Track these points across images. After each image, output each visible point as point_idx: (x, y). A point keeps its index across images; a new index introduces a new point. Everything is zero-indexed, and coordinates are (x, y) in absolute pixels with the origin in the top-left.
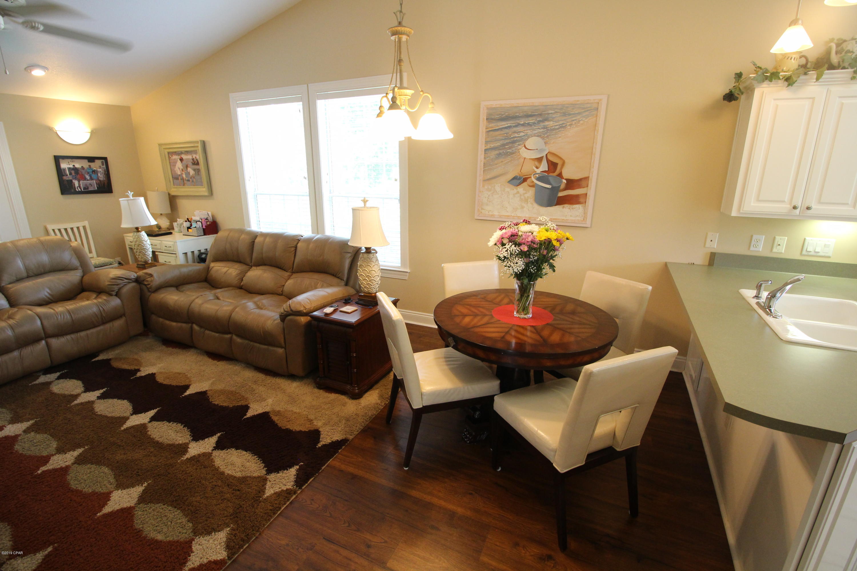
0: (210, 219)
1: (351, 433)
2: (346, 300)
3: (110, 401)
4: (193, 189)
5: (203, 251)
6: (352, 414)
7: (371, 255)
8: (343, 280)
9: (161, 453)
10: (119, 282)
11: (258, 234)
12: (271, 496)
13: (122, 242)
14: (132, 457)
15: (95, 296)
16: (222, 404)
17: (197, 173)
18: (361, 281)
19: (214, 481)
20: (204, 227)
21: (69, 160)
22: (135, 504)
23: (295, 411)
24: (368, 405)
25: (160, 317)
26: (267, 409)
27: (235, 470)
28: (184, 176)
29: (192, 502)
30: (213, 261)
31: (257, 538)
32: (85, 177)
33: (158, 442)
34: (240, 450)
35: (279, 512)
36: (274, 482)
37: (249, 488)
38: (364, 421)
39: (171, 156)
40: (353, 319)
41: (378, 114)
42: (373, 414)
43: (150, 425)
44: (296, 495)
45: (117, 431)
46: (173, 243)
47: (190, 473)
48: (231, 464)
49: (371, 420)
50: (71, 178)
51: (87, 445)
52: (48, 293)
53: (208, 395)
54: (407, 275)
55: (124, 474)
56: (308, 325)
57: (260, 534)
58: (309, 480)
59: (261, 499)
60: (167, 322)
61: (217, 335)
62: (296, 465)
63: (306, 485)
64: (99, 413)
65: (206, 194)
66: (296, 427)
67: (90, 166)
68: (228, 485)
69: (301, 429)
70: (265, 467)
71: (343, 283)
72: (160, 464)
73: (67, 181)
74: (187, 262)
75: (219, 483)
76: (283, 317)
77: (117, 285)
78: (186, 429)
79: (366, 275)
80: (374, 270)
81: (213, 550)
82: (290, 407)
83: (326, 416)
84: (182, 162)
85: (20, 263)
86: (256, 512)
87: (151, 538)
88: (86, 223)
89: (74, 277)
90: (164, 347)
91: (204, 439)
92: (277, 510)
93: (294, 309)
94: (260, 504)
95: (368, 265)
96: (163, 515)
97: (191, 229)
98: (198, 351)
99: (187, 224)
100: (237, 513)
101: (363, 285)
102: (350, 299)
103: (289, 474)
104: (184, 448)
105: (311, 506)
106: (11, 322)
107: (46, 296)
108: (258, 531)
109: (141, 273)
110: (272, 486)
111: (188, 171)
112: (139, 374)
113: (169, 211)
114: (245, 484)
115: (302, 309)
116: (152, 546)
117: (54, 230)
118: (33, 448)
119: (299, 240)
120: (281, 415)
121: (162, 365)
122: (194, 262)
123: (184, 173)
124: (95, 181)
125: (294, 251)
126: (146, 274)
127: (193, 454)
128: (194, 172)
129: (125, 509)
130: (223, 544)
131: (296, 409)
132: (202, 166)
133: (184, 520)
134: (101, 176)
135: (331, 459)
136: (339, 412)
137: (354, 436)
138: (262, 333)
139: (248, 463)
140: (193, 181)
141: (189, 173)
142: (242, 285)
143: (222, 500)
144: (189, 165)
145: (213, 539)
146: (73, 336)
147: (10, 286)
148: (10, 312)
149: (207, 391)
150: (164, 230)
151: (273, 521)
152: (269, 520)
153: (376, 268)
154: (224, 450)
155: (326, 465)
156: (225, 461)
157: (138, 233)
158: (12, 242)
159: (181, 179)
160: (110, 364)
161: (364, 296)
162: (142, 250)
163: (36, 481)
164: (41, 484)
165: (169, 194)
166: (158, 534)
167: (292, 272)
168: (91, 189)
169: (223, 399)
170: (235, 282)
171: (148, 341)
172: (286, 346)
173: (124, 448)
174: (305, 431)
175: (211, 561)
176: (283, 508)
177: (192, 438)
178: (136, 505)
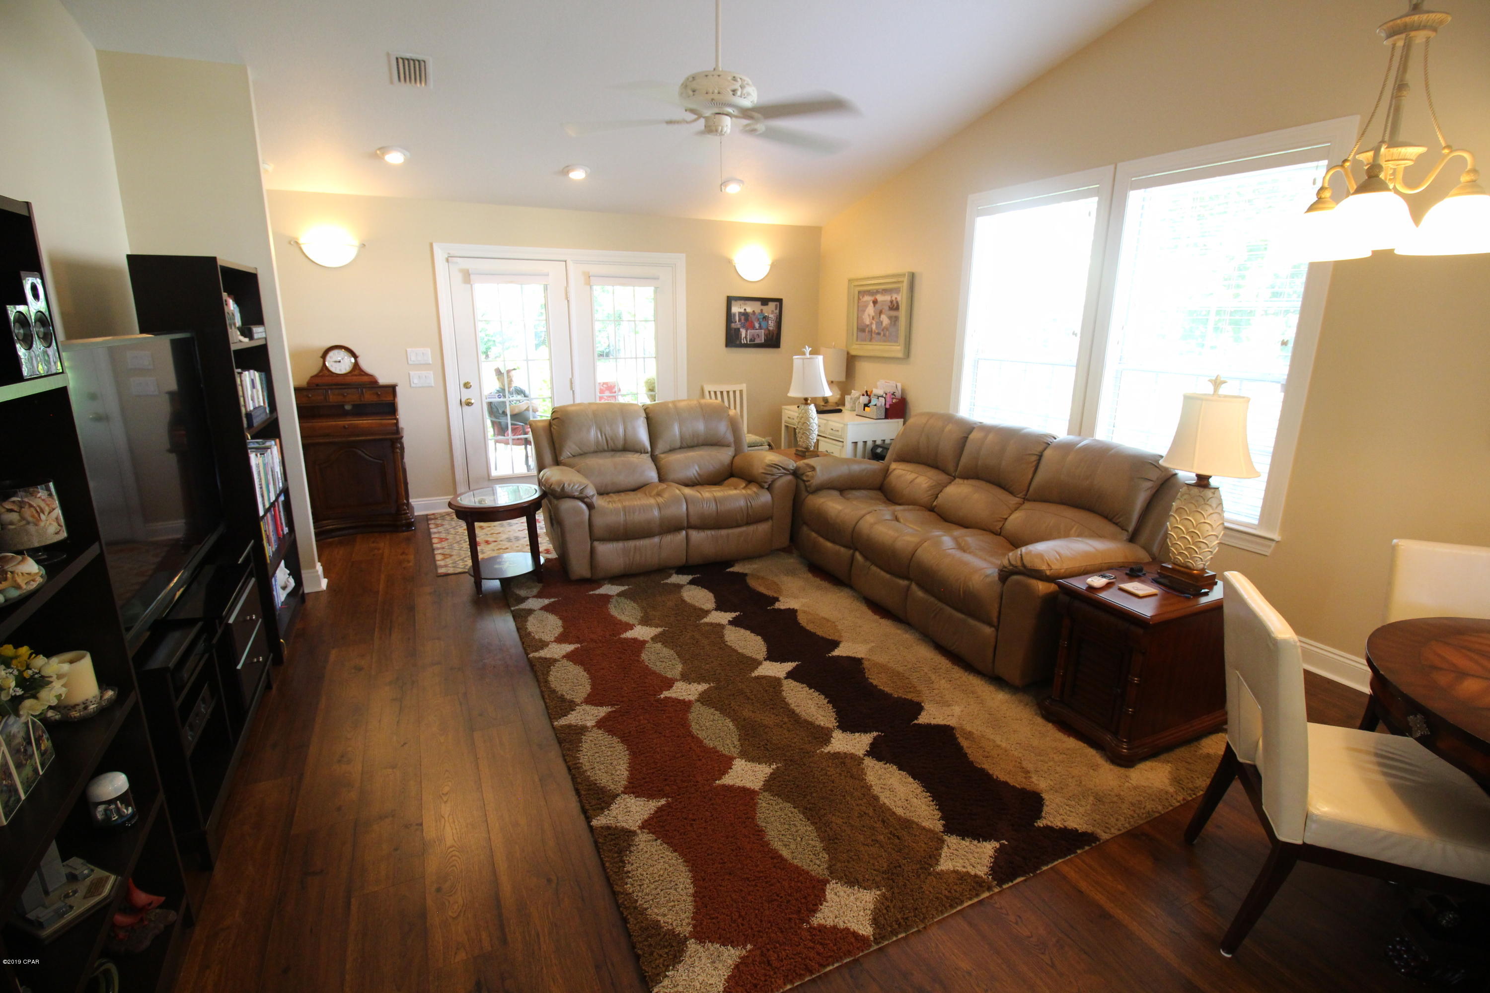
0: (898, 394)
1: (1106, 827)
2: (1132, 570)
3: (742, 631)
4: (883, 347)
5: (879, 442)
6: (1110, 793)
7: (1209, 493)
8: (1127, 531)
9: (797, 730)
10: (775, 471)
11: (975, 426)
12: (948, 872)
13: (777, 416)
14: (761, 720)
15: (744, 485)
16: (882, 688)
17: (893, 323)
18: (1172, 538)
19: (863, 804)
20: (888, 406)
21: (742, 302)
22: (760, 789)
23: (999, 743)
24: (1145, 787)
25: (813, 531)
26: (952, 722)
27: (895, 802)
28: (874, 327)
29: (831, 822)
30: (896, 460)
31: (919, 931)
32: (754, 325)
33: (793, 712)
34: (905, 773)
35: (959, 908)
36: (955, 852)
37: (914, 842)
38: (1135, 815)
39: (861, 297)
40: (1146, 609)
41: (1312, 205)
42: (1155, 810)
43: (785, 682)
44: (991, 893)
45: (747, 676)
46: (842, 426)
47: (831, 776)
48: (890, 789)
49: (1149, 819)
50: (739, 326)
51: (713, 682)
52: (697, 471)
53: (865, 666)
54: (1270, 547)
55: (751, 739)
56: (1050, 600)
57: (925, 928)
58: (1015, 878)
59: (932, 869)
60: (821, 540)
61: (888, 576)
62: (995, 840)
63: (1010, 884)
64: (729, 644)
65: (900, 355)
66: (999, 772)
67: (762, 310)
68: (883, 822)
69: (1008, 780)
70: (942, 818)
71: (1125, 536)
72: (793, 745)
73: (735, 329)
74: (855, 455)
75: (871, 812)
76: (1005, 575)
77: (772, 475)
78: (831, 706)
79: (1187, 529)
80: (1209, 524)
81: (854, 915)
82: (989, 733)
83: (1057, 775)
84: (874, 306)
85: (676, 429)
86: (922, 888)
87: (775, 849)
88: (744, 387)
89: (724, 456)
90: (810, 575)
91: (854, 733)
92: (956, 903)
93: (1028, 564)
94: (929, 877)
95: (1198, 511)
96: (792, 823)
97: (869, 407)
98: (854, 594)
99: (864, 400)
100: (893, 874)
101: (1176, 549)
102: (1141, 570)
103: (981, 850)
104: (827, 735)
105: (1016, 926)
106: (660, 500)
107: (694, 474)
108: (922, 921)
109: (801, 463)
110: (952, 858)
111: (881, 319)
112: (777, 605)
113: (842, 378)
114: (909, 833)
115: (1044, 567)
116: (775, 861)
117: (709, 392)
118: (658, 664)
119: (1049, 444)
120: (975, 742)
121: (806, 600)
122: (864, 457)
123: (874, 322)
124: (763, 331)
125: (1035, 463)
126: (808, 465)
127: (838, 750)
128: (889, 322)
129: (749, 789)
130: (869, 912)
131: (1001, 741)
132: (902, 313)
133: (819, 845)
134: (772, 325)
135: (1061, 858)
136: (1083, 778)
137: (1111, 836)
138: (961, 592)
139: (915, 800)
140: (884, 335)
141: (882, 323)
142: (936, 506)
143: (872, 840)
144: (883, 311)
145: (855, 896)
146: (713, 532)
147: (662, 456)
148: (660, 488)
149: (862, 659)
150: (832, 406)
151: (947, 917)
152: (942, 913)
153: (1213, 520)
154: (881, 761)
155: (1049, 867)
156: (882, 780)
157: (806, 407)
158: (673, 402)
159: (869, 331)
160: (745, 581)
161: (1172, 569)
162: (806, 430)
163: (658, 706)
164: (663, 712)
165: (848, 353)
166: (784, 847)
167: (1024, 498)
168: (757, 341)
169: (884, 680)
170: (924, 497)
171: (792, 560)
172: (998, 625)
173: (753, 703)
174: (1014, 787)
175: (848, 929)
176: (966, 904)
177: (837, 724)
178: (761, 791)
